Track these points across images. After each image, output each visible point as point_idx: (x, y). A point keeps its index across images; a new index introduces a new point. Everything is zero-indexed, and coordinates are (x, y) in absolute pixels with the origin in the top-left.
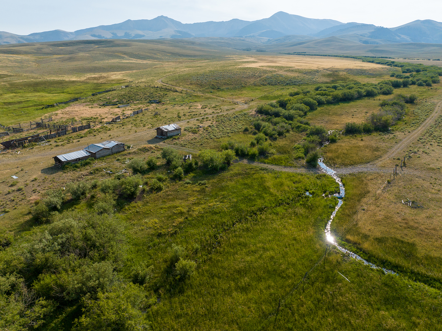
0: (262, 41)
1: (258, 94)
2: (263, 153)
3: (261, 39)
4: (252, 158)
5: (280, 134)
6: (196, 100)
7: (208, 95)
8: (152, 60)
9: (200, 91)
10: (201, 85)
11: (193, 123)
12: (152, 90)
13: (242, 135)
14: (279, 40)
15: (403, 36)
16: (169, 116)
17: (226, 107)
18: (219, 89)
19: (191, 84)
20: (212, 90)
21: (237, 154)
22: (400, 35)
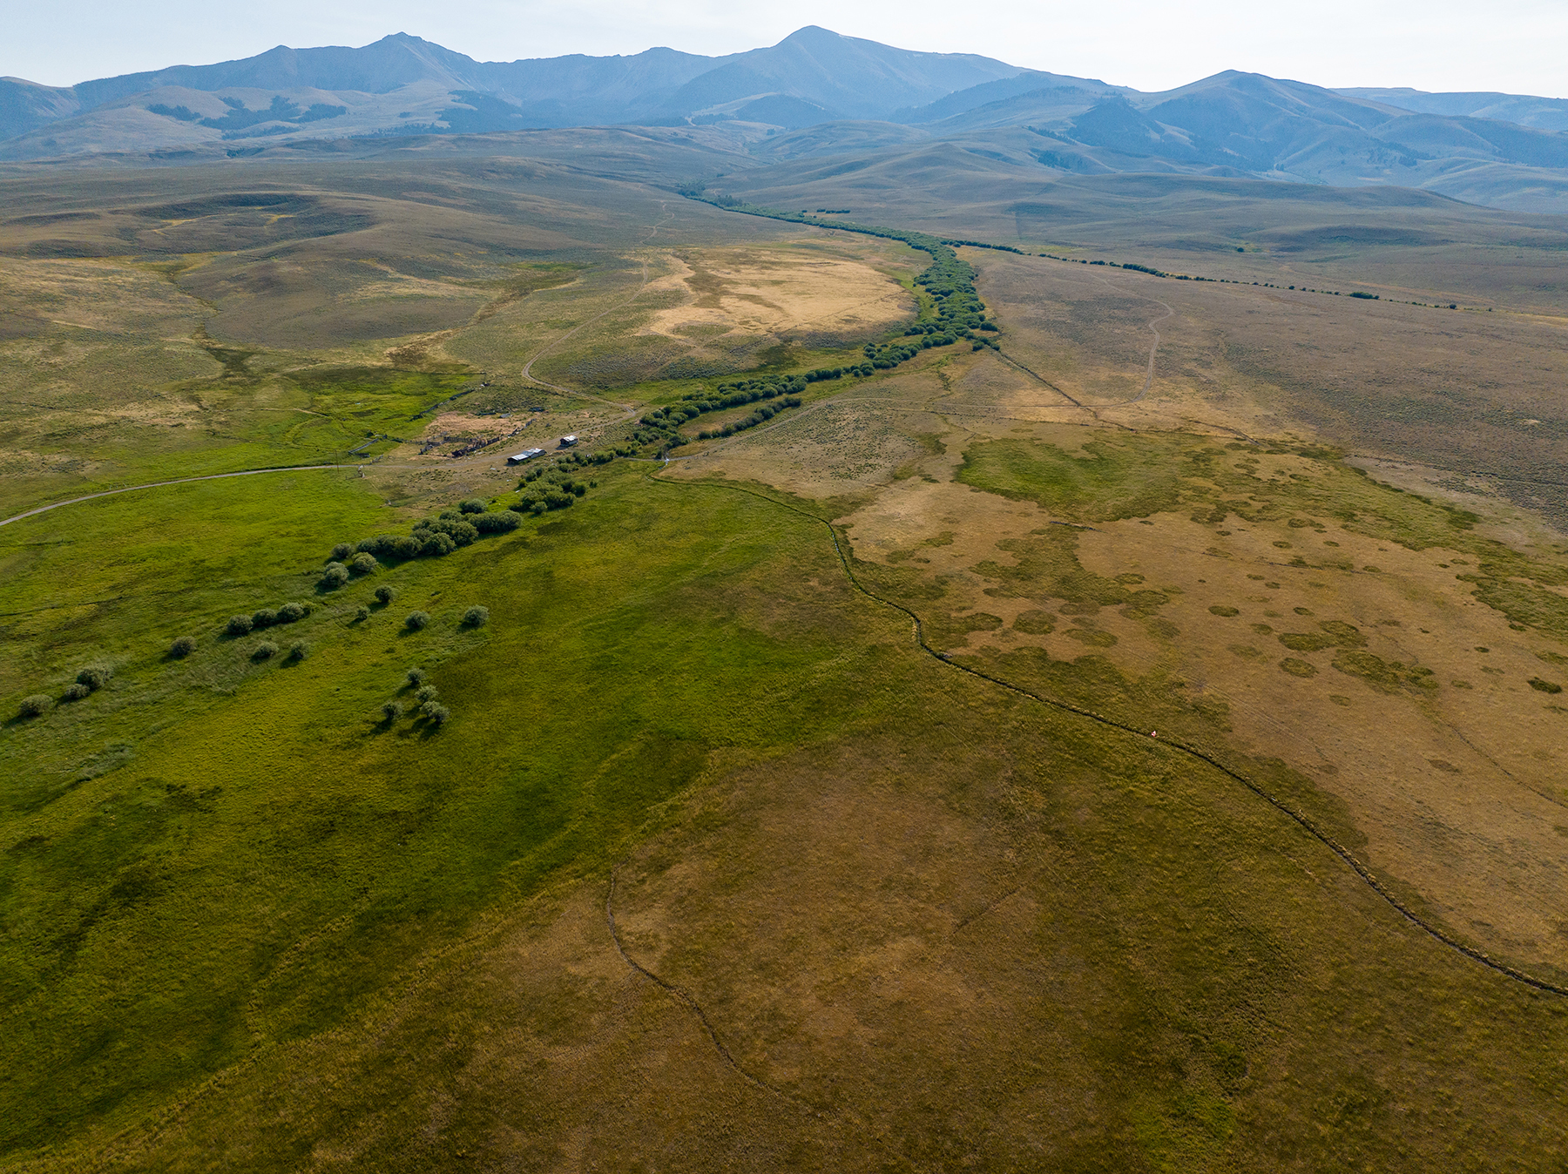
0: (748, 139)
1: (653, 394)
2: (633, 453)
3: (746, 128)
4: (626, 455)
5: (650, 441)
6: (582, 406)
7: (595, 398)
8: (454, 279)
9: (584, 392)
10: (584, 383)
11: (585, 433)
12: (527, 393)
13: (623, 442)
14: (800, 138)
15: (1171, 130)
16: (561, 427)
17: (614, 416)
18: (606, 389)
19: (571, 381)
20: (599, 390)
21: (617, 453)
22: (1163, 125)
